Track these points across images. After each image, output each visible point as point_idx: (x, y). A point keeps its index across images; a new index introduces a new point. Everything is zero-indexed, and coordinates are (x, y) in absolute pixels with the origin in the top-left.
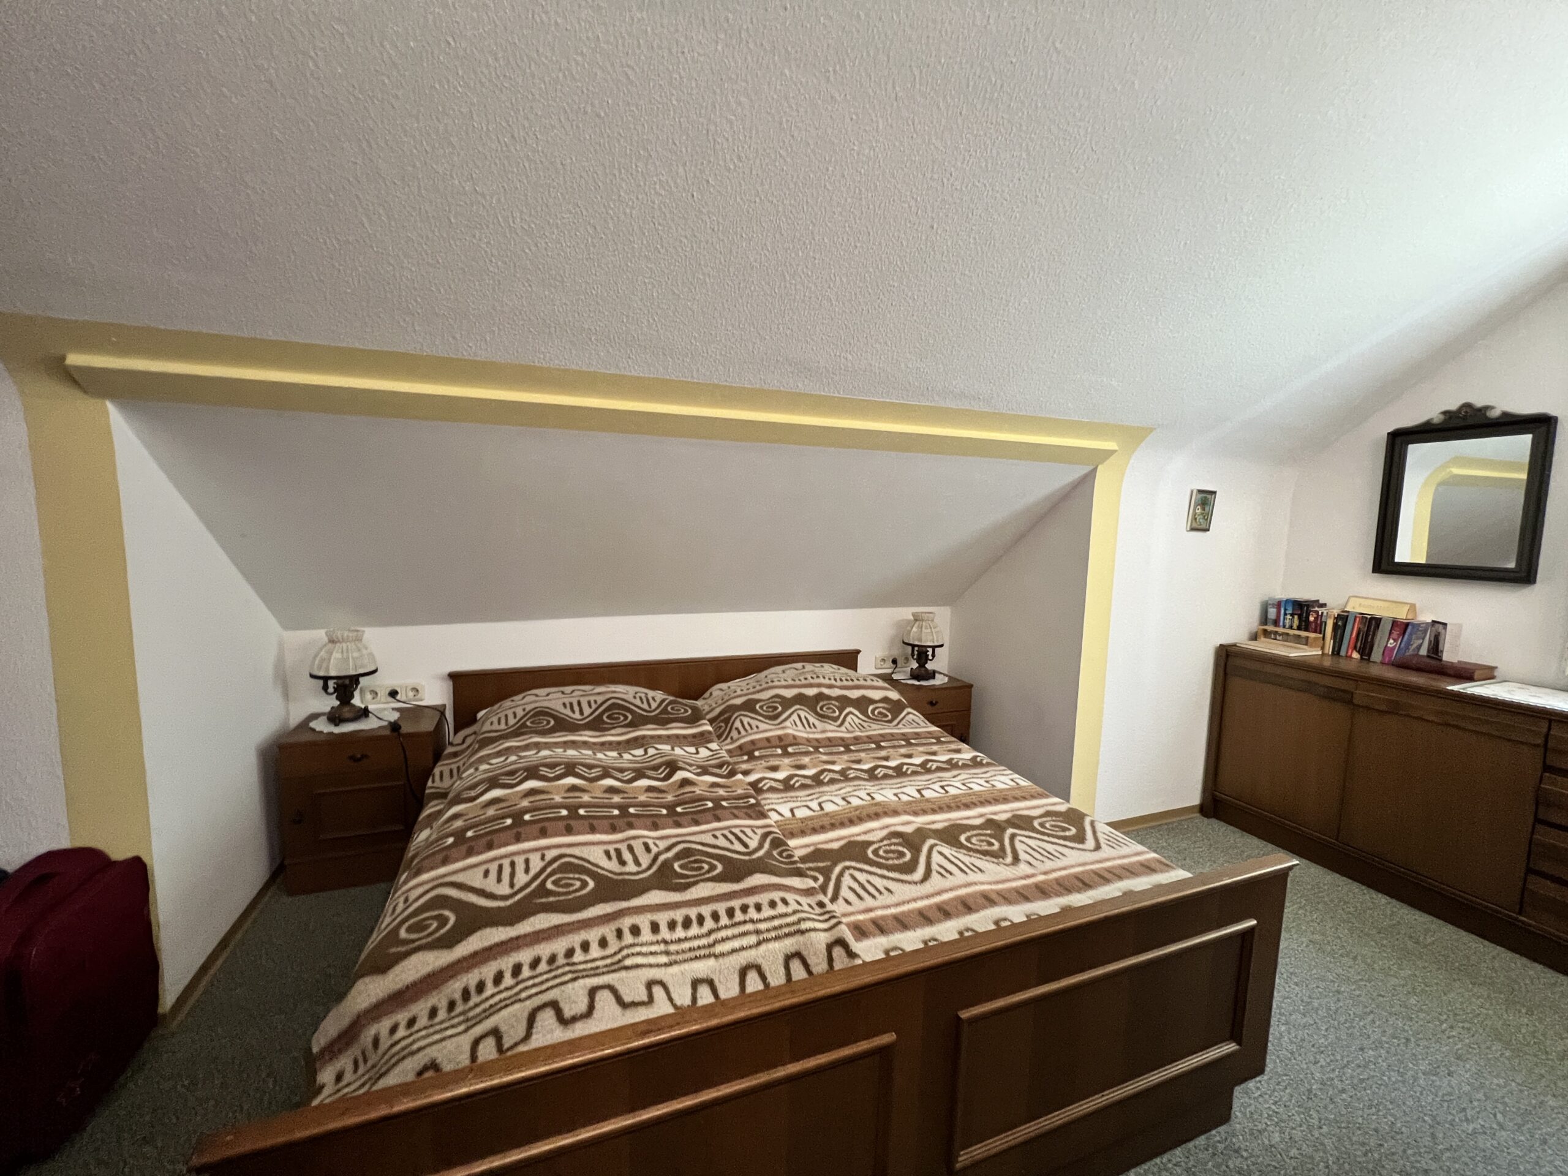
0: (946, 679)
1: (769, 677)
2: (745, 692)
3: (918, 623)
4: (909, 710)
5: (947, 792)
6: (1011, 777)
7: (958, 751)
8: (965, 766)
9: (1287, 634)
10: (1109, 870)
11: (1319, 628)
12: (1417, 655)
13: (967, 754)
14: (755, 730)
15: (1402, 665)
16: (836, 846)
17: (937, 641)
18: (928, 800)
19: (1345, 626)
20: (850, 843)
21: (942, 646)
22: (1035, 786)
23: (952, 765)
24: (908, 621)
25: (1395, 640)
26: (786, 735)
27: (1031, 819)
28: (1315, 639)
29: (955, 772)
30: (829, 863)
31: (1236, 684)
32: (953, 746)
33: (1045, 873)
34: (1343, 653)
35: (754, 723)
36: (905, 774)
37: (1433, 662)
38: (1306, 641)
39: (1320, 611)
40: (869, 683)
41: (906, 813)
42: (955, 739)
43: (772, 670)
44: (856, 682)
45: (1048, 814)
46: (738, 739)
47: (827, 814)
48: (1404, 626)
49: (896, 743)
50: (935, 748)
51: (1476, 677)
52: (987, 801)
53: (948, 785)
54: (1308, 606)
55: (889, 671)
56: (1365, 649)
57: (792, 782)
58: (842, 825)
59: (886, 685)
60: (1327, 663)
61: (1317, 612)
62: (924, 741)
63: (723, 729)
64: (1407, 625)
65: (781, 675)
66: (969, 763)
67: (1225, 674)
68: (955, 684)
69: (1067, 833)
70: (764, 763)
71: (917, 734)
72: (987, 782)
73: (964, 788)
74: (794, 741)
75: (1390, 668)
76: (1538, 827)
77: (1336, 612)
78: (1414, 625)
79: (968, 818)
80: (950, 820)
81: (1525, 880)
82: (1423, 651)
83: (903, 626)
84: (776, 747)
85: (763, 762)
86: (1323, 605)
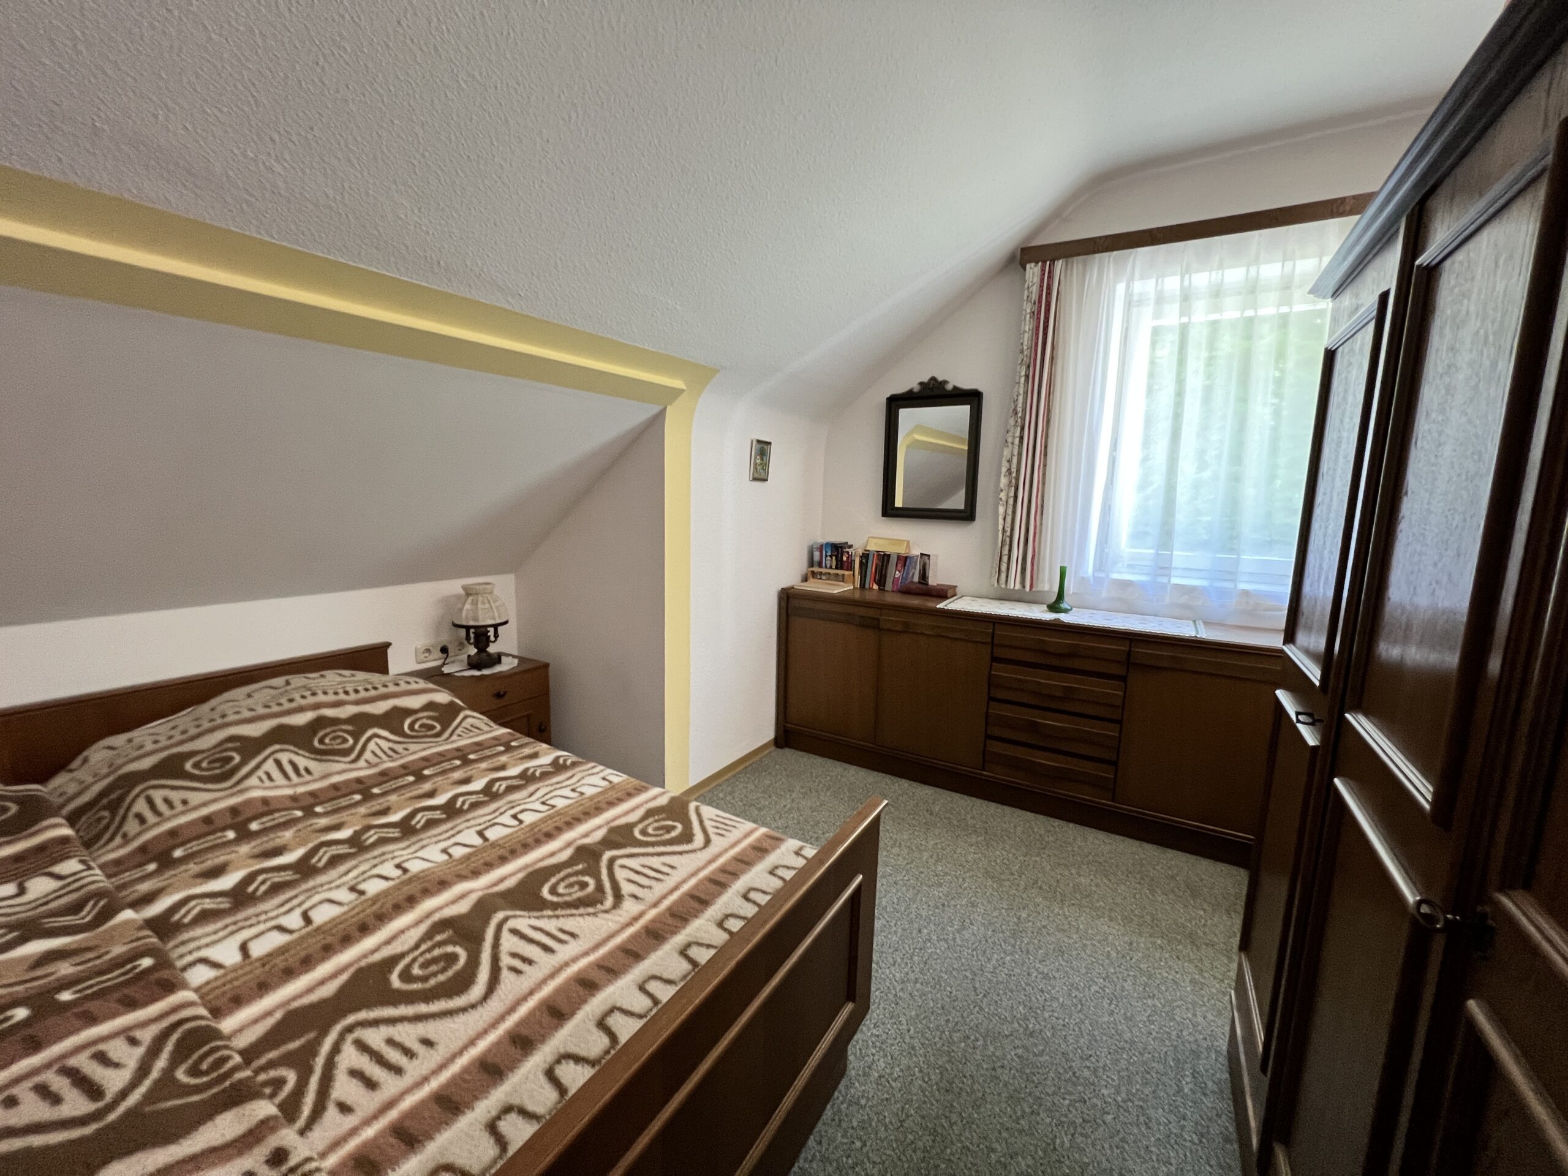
0: (516, 661)
1: (219, 709)
2: (164, 742)
3: (470, 598)
4: (468, 712)
5: (521, 822)
6: (602, 775)
7: (535, 756)
8: (545, 775)
9: (829, 573)
10: (723, 870)
11: (850, 567)
12: (912, 582)
13: (547, 756)
14: (180, 807)
15: (906, 591)
16: (328, 990)
17: (499, 617)
18: (494, 845)
19: (867, 562)
20: (360, 971)
21: (506, 623)
22: (632, 780)
23: (527, 778)
24: (458, 597)
25: (900, 572)
26: (248, 803)
27: (630, 826)
28: (849, 575)
29: (531, 788)
30: (312, 1035)
31: (797, 622)
32: (527, 751)
33: (655, 905)
34: (867, 586)
35: (175, 796)
36: (460, 812)
37: (924, 587)
38: (843, 579)
39: (850, 550)
40: (403, 687)
41: (461, 877)
42: (531, 740)
43: (227, 695)
44: (383, 690)
45: (650, 813)
46: (139, 834)
47: (318, 929)
48: (903, 560)
49: (446, 765)
50: (503, 759)
51: (949, 596)
52: (574, 819)
53: (522, 811)
54: (841, 547)
55: (438, 663)
56: (881, 581)
57: (251, 889)
58: (347, 940)
59: (431, 686)
60: (857, 595)
61: (848, 553)
62: (487, 752)
63: (105, 822)
64: (906, 558)
65: (243, 703)
66: (550, 769)
67: (787, 615)
68: (527, 666)
69: (674, 834)
70: (193, 868)
71: (477, 744)
72: (573, 790)
73: (544, 808)
74: (266, 809)
75: (899, 595)
76: (991, 703)
77: (860, 552)
78: (910, 557)
79: (552, 854)
80: (527, 866)
81: (985, 745)
82: (916, 579)
83: (450, 604)
84: (224, 829)
85: (191, 866)
86: (851, 547)
